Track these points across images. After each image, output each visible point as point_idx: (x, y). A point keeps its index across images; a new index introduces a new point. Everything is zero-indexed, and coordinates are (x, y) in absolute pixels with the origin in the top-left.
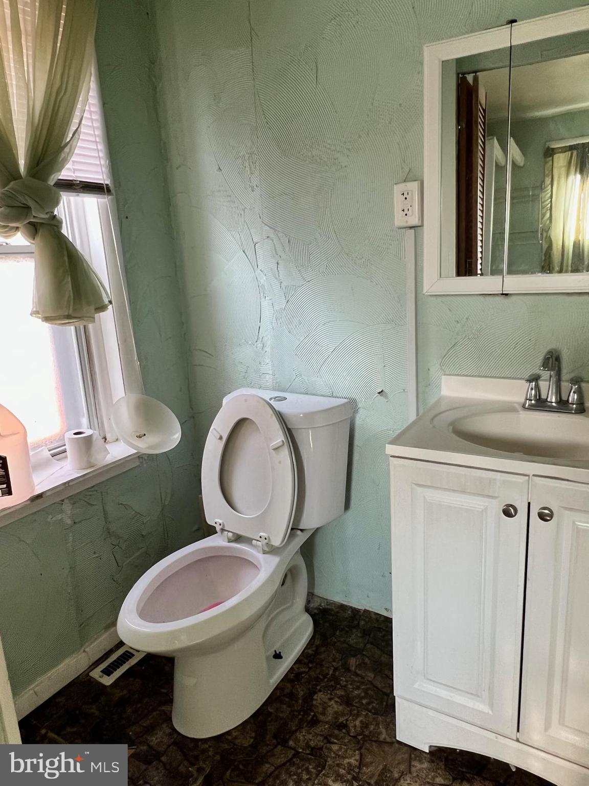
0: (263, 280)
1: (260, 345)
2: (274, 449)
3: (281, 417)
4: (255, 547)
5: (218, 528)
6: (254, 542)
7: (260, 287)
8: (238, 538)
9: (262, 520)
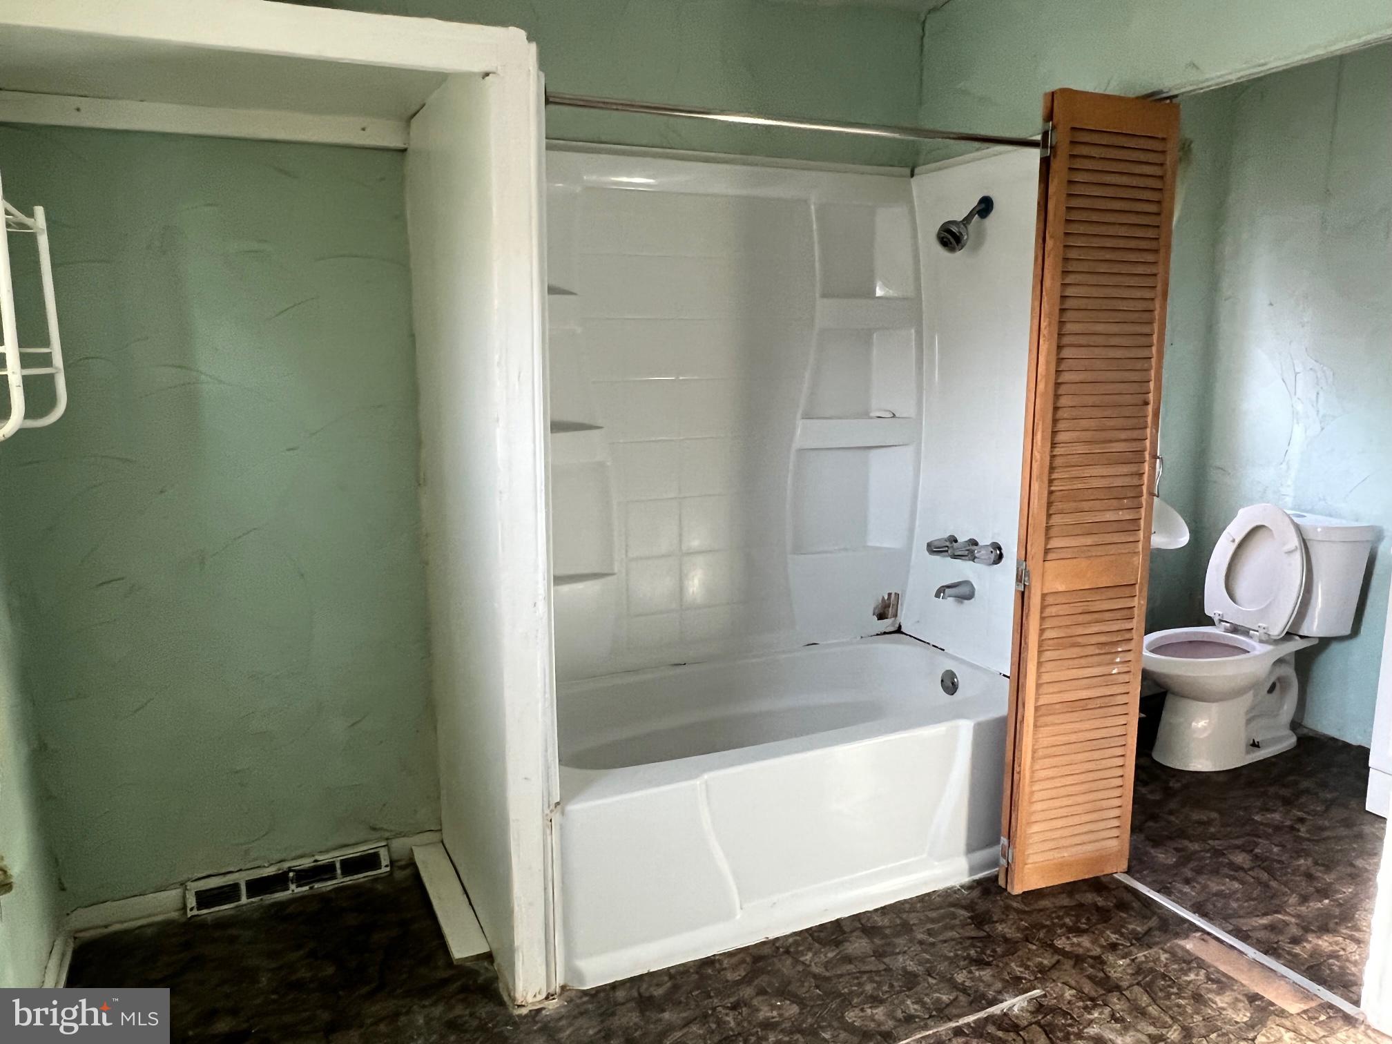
0: (1299, 407)
1: (1284, 466)
2: (1286, 553)
3: (1298, 529)
4: (1251, 637)
5: (1216, 619)
6: (1251, 632)
7: (1295, 414)
8: (1235, 629)
9: (1263, 613)
